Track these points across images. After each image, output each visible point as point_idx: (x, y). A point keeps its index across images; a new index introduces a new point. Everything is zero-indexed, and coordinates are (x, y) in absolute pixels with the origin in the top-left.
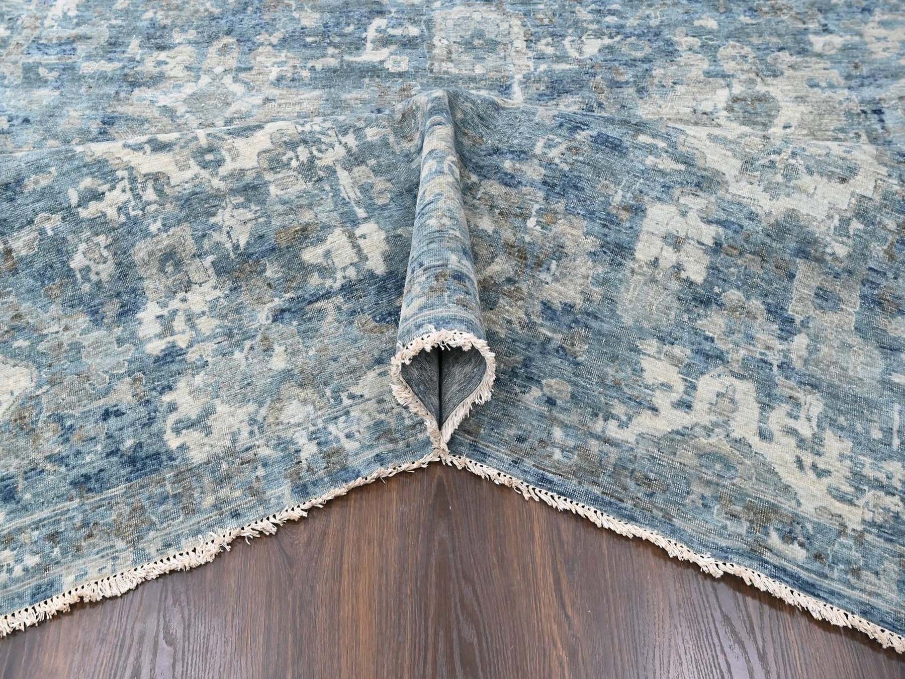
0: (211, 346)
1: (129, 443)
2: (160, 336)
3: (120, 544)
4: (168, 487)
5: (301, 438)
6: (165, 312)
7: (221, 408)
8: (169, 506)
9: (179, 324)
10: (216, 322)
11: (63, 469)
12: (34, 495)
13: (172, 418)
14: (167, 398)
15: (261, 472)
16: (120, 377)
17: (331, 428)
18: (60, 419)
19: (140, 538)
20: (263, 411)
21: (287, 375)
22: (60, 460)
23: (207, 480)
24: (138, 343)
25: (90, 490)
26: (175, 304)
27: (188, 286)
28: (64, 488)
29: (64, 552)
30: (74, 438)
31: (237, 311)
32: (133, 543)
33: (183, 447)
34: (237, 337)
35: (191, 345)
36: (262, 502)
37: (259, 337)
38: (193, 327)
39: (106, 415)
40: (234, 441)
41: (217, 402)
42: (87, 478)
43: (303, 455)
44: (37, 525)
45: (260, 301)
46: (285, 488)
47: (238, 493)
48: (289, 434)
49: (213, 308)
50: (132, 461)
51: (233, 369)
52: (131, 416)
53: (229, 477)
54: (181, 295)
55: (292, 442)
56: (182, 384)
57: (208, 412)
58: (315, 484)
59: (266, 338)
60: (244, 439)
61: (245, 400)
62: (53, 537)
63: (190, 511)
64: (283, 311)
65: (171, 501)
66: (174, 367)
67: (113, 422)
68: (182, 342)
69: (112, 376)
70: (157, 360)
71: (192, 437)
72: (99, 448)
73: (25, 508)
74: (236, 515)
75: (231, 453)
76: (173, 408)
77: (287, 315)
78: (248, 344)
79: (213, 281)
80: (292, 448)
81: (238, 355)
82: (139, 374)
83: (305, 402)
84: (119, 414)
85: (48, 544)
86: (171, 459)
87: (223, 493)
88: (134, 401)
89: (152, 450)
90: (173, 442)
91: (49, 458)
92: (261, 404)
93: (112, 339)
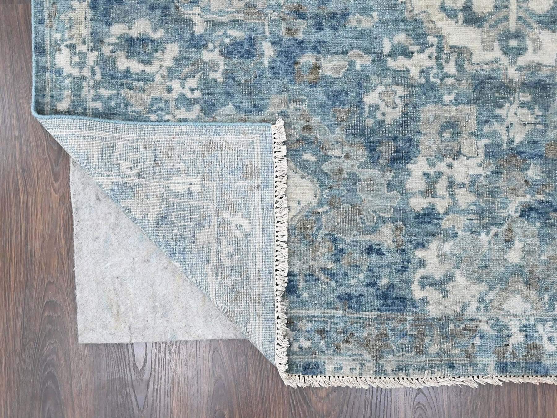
0: (463, 220)
1: (384, 281)
2: (424, 194)
3: (367, 356)
4: (408, 327)
5: (514, 326)
6: (432, 171)
7: (460, 279)
8: (406, 341)
9: (441, 187)
10: (473, 198)
11: (333, 284)
12: (311, 296)
13: (421, 272)
14: (419, 254)
15: (477, 341)
16: (385, 221)
17: (539, 327)
18: (334, 240)
19: (381, 356)
20: (491, 295)
21: (518, 271)
22: (332, 275)
23: (436, 332)
24: (405, 194)
25: (350, 307)
26: (441, 167)
27: (458, 154)
28: (332, 297)
29: (328, 346)
30: (344, 262)
31: (492, 193)
32: (377, 358)
33: (424, 301)
34: (486, 220)
35: (447, 213)
36: (473, 364)
37: (505, 227)
38: (452, 195)
39: (370, 250)
40: (463, 310)
41: (458, 273)
42: (350, 297)
43: (512, 341)
44: (311, 319)
45: (514, 191)
46: (491, 360)
47: (457, 351)
48: (506, 320)
49: (473, 183)
50: (385, 297)
51: (477, 249)
52: (388, 258)
53: (453, 336)
54: (449, 160)
55: (507, 327)
56: (433, 246)
57: (449, 278)
58: (513, 364)
59: (511, 230)
60: (471, 311)
61: (479, 280)
62: (322, 332)
63: (420, 351)
64: (531, 209)
65: (408, 338)
66: (430, 228)
67: (374, 258)
68: (441, 206)
69: (380, 218)
70: (417, 217)
71: (433, 294)
72: (362, 276)
73: (303, 303)
74: (451, 366)
75: (458, 318)
76: (422, 264)
77: (533, 214)
78: (494, 229)
79: (481, 158)
80: (505, 332)
81: (483, 237)
82: (400, 223)
83: (526, 299)
84: (380, 253)
85: (317, 337)
86: (414, 306)
87: (447, 346)
88: (393, 246)
89: (401, 293)
90: (418, 293)
91: (324, 270)
92: (491, 288)
93: (383, 181)
